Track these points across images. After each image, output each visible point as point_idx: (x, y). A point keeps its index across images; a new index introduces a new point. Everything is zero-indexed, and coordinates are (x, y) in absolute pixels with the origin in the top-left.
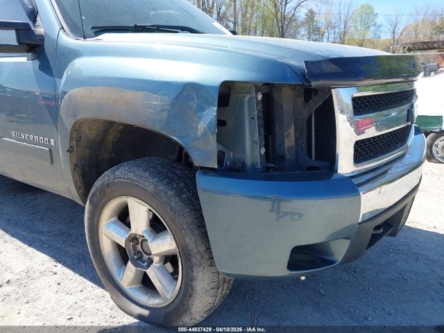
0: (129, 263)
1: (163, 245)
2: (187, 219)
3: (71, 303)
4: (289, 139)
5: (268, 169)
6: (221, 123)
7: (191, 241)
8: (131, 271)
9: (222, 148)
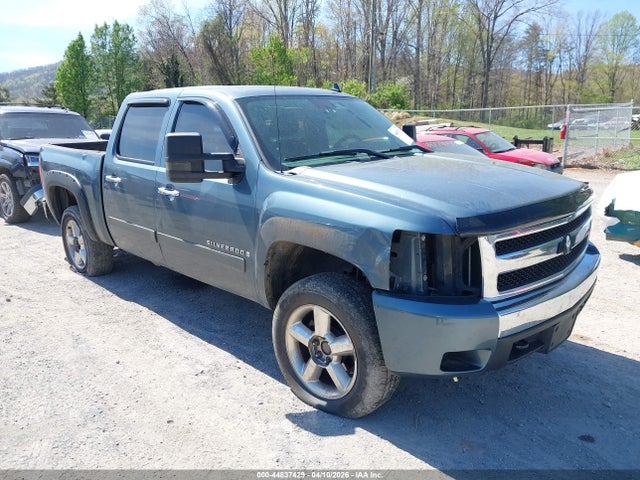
0: (311, 361)
1: (343, 346)
2: (362, 327)
3: (259, 392)
4: (447, 268)
5: (430, 291)
6: (393, 254)
7: (366, 345)
8: (312, 366)
9: (394, 275)
